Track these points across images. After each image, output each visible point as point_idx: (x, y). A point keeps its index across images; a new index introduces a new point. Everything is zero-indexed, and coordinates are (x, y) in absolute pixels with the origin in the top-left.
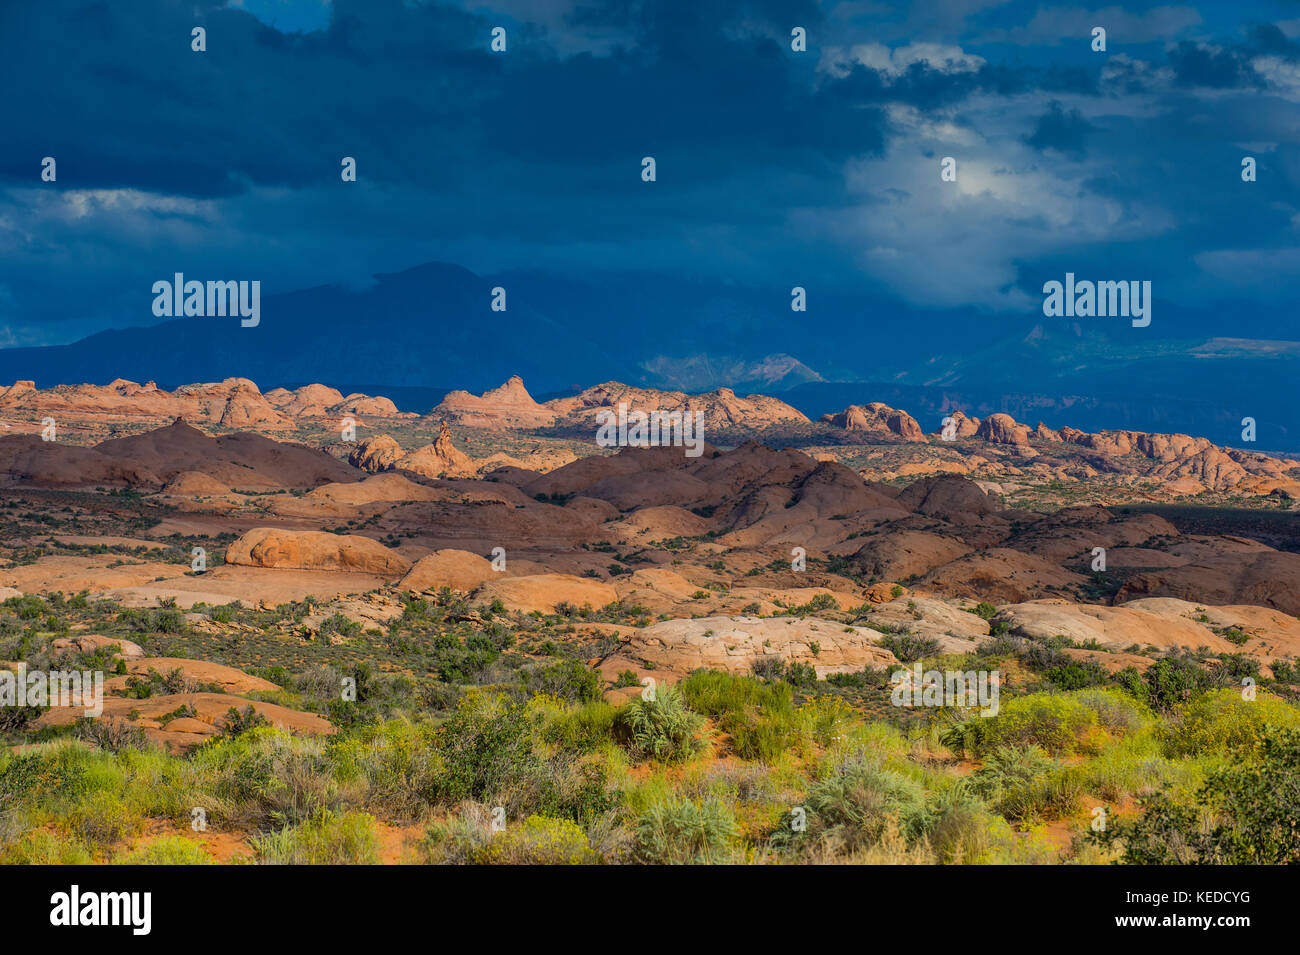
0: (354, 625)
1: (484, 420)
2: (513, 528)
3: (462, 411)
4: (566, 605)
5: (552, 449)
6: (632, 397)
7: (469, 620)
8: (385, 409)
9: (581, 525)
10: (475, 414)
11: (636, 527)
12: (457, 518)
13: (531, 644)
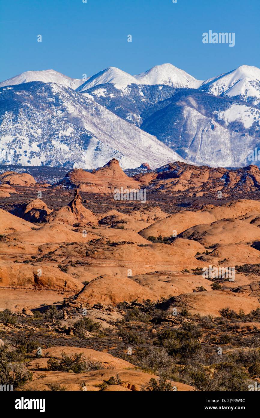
0: (95, 324)
1: (94, 188)
2: (141, 259)
3: (79, 182)
4: (228, 311)
5: (147, 207)
6: (191, 172)
7: (167, 321)
8: (28, 181)
9: (184, 257)
10: (88, 184)
11: (217, 258)
12: (103, 254)
13: (212, 336)
